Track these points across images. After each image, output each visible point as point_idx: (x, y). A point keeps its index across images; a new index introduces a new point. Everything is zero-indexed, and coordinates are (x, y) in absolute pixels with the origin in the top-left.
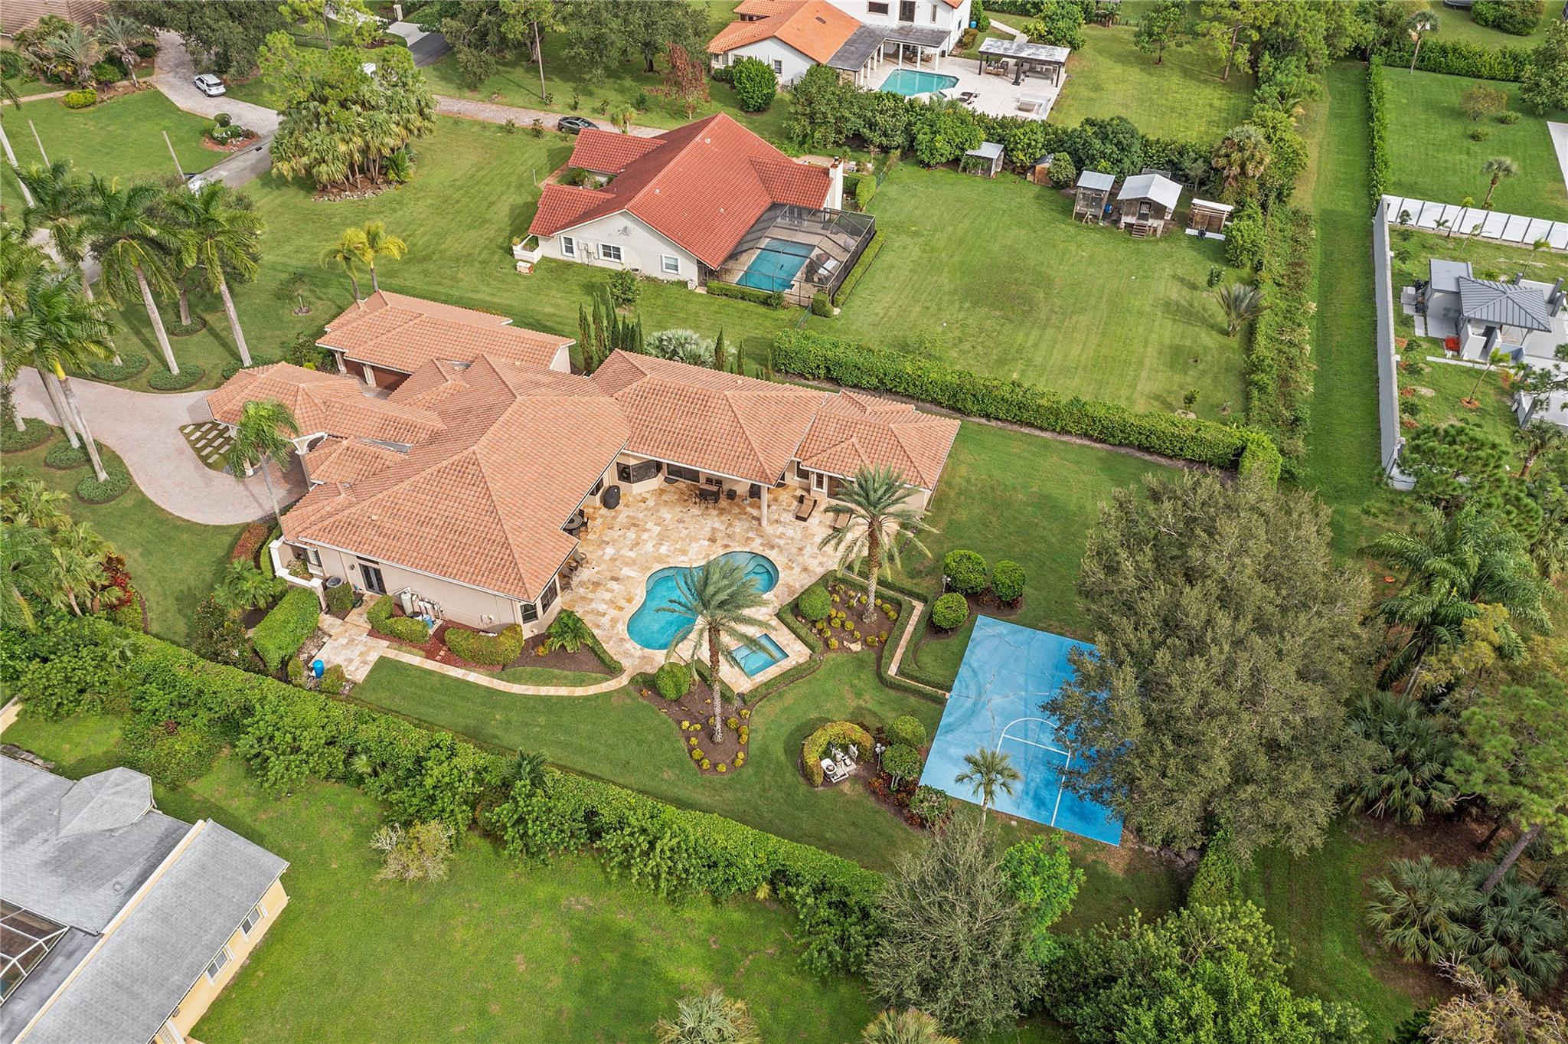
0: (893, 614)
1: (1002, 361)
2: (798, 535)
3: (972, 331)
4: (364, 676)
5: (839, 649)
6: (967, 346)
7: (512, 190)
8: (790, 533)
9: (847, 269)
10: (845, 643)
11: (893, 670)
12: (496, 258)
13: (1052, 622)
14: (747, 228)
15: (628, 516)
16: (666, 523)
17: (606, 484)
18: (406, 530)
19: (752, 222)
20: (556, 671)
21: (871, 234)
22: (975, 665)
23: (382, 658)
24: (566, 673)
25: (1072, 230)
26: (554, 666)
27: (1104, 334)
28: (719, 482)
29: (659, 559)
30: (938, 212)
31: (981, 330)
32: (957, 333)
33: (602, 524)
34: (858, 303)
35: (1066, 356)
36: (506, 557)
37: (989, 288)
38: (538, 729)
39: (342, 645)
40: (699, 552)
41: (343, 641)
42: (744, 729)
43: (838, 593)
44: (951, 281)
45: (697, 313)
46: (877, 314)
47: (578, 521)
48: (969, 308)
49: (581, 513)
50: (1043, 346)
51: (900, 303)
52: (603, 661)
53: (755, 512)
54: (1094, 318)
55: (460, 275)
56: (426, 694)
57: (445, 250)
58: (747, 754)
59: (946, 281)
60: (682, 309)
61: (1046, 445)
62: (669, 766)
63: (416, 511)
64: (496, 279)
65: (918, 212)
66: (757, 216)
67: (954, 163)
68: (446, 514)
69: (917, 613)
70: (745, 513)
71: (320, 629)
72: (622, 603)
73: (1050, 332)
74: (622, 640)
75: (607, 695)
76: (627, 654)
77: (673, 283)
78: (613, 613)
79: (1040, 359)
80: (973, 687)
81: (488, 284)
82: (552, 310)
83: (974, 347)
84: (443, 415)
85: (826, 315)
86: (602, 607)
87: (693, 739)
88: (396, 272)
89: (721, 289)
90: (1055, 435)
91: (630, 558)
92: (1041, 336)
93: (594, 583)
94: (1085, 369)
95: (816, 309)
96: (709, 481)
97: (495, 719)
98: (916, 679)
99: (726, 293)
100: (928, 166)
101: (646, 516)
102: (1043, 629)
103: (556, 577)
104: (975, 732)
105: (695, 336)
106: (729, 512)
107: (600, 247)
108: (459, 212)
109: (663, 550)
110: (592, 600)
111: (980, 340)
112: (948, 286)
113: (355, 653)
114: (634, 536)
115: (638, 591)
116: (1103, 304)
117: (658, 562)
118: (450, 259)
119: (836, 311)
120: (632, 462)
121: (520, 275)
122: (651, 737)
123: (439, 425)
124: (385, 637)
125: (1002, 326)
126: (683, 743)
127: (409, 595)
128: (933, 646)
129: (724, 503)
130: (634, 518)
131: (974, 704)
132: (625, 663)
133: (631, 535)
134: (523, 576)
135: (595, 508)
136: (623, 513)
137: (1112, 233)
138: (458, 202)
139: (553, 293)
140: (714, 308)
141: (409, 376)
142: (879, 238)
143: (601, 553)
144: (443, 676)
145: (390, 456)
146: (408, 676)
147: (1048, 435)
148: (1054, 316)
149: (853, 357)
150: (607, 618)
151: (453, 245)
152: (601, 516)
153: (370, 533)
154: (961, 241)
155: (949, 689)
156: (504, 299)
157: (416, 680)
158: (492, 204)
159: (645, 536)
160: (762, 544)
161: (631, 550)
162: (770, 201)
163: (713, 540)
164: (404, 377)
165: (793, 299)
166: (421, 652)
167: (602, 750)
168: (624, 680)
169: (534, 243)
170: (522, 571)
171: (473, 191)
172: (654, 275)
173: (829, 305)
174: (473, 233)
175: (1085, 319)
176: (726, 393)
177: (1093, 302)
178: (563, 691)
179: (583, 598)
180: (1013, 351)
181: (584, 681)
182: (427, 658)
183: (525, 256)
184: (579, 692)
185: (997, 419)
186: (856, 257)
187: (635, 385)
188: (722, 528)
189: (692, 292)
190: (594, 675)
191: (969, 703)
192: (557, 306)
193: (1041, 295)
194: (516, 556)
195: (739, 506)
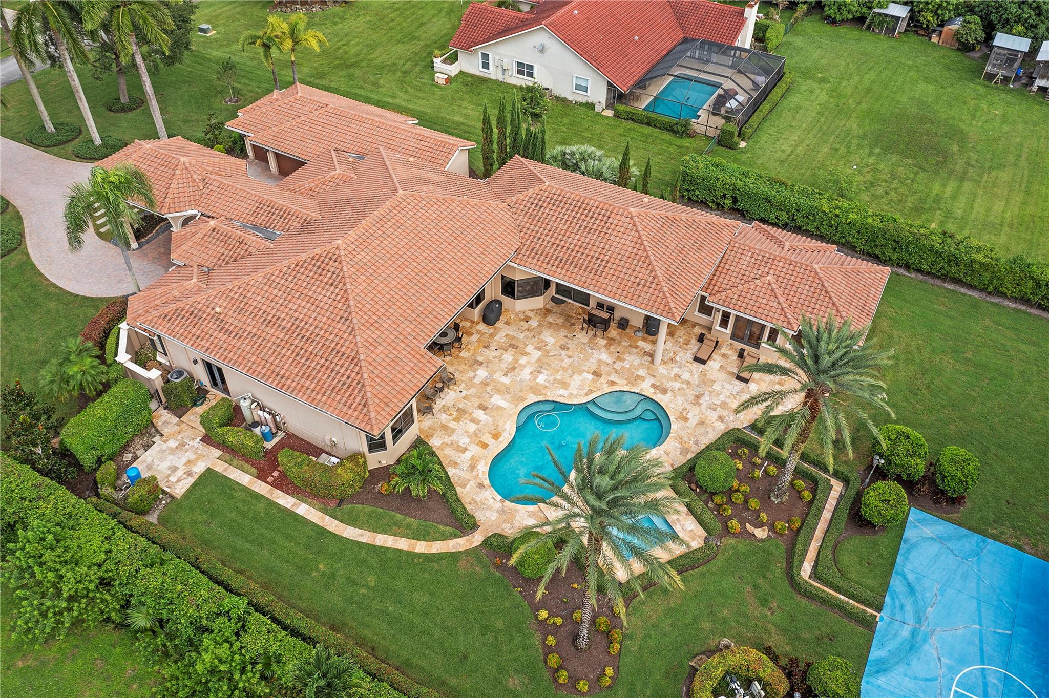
0: (807, 495)
1: (917, 210)
2: (696, 380)
3: (883, 177)
4: (183, 491)
5: (741, 533)
6: (880, 191)
7: (443, 14)
8: (686, 376)
9: (756, 105)
10: (748, 525)
11: (807, 569)
12: (418, 69)
13: (1004, 529)
14: (658, 58)
15: (507, 335)
16: (548, 348)
17: (488, 297)
18: (249, 329)
19: (664, 53)
20: (399, 517)
21: (780, 76)
22: (911, 577)
23: (209, 470)
24: (409, 520)
25: (981, 90)
26: (398, 510)
27: (1028, 192)
28: (611, 309)
29: (535, 390)
30: (843, 63)
31: (893, 176)
32: (868, 177)
33: (479, 341)
34: (765, 138)
35: (988, 211)
36: (353, 375)
37: (899, 136)
38: (364, 591)
39: (171, 449)
40: (581, 387)
41: (173, 444)
42: (617, 634)
43: (740, 458)
44: (859, 126)
45: (601, 134)
46: (783, 151)
47: (452, 335)
48: (879, 154)
49: (457, 327)
50: (963, 199)
51: (807, 142)
52: (453, 512)
53: (647, 347)
54: (1014, 175)
55: (382, 82)
56: (247, 523)
57: (373, 60)
58: (617, 670)
59: (854, 126)
60: (587, 129)
61: (975, 305)
62: (516, 670)
63: (264, 308)
64: (415, 87)
65: (824, 62)
66: (669, 48)
67: (860, 20)
68: (296, 315)
69: (834, 494)
70: (637, 347)
71: (154, 426)
72: (487, 439)
73: (967, 186)
74: (481, 486)
75: (453, 557)
76: (483, 505)
77: (581, 104)
78: (474, 450)
79: (960, 212)
80: (909, 608)
81: (406, 92)
82: (461, 120)
83: (886, 193)
84: (322, 205)
85: (732, 147)
86: (464, 441)
87: (550, 638)
88: (325, 74)
89: (628, 113)
90: (984, 296)
91: (503, 384)
92: (959, 187)
93: (458, 410)
94: (1011, 226)
95: (725, 141)
96: (600, 305)
97: (317, 569)
98: (838, 589)
99: (632, 118)
100: (833, 22)
101: (526, 337)
102: (995, 538)
103: (414, 402)
104: (916, 678)
105: (599, 153)
106: (619, 343)
107: (515, 65)
108: (391, 29)
109: (541, 379)
110: (453, 431)
111: (893, 186)
112: (856, 131)
113: (180, 461)
114: (510, 359)
115: (507, 426)
116: (1023, 162)
117: (534, 393)
118: (377, 67)
119: (743, 145)
120: (517, 277)
121: (437, 85)
122: (499, 624)
123: (314, 215)
124: (217, 446)
125: (916, 174)
126: (536, 640)
127: (248, 402)
128: (857, 542)
129: (613, 332)
130: (514, 338)
131: (913, 634)
132: (480, 516)
133: (508, 357)
134: (370, 402)
135: (473, 322)
136: (503, 331)
137: (1024, 95)
138: (393, 20)
139: (465, 104)
140: (620, 131)
141: (304, 164)
142: (787, 78)
143: (471, 374)
144: (271, 504)
145: (254, 240)
146: (232, 497)
147: (975, 294)
148: (971, 170)
149: (764, 189)
150: (468, 455)
151: (379, 56)
152: (479, 332)
153: (211, 327)
154: (869, 90)
155: (879, 609)
156: (420, 105)
157: (240, 505)
158: (423, 24)
159: (523, 360)
160: (654, 386)
161: (505, 375)
162: (682, 36)
163: (597, 374)
164: (300, 164)
165: (700, 129)
166: (254, 471)
167: (437, 633)
168: (477, 539)
169: (453, 59)
170: (369, 395)
171: (408, 13)
172: (563, 96)
173: (736, 139)
174: (401, 48)
175: (1004, 175)
176: (632, 210)
177: (1012, 158)
178: (403, 544)
179: (444, 427)
180: (930, 200)
181: (428, 533)
182: (258, 477)
183: (443, 70)
184: (421, 547)
185: (919, 271)
186: (765, 94)
187: (531, 191)
188: (610, 361)
189: (598, 114)
190: (441, 527)
191: (905, 632)
192: (467, 116)
193: (955, 148)
194: (365, 376)
195: (630, 338)
